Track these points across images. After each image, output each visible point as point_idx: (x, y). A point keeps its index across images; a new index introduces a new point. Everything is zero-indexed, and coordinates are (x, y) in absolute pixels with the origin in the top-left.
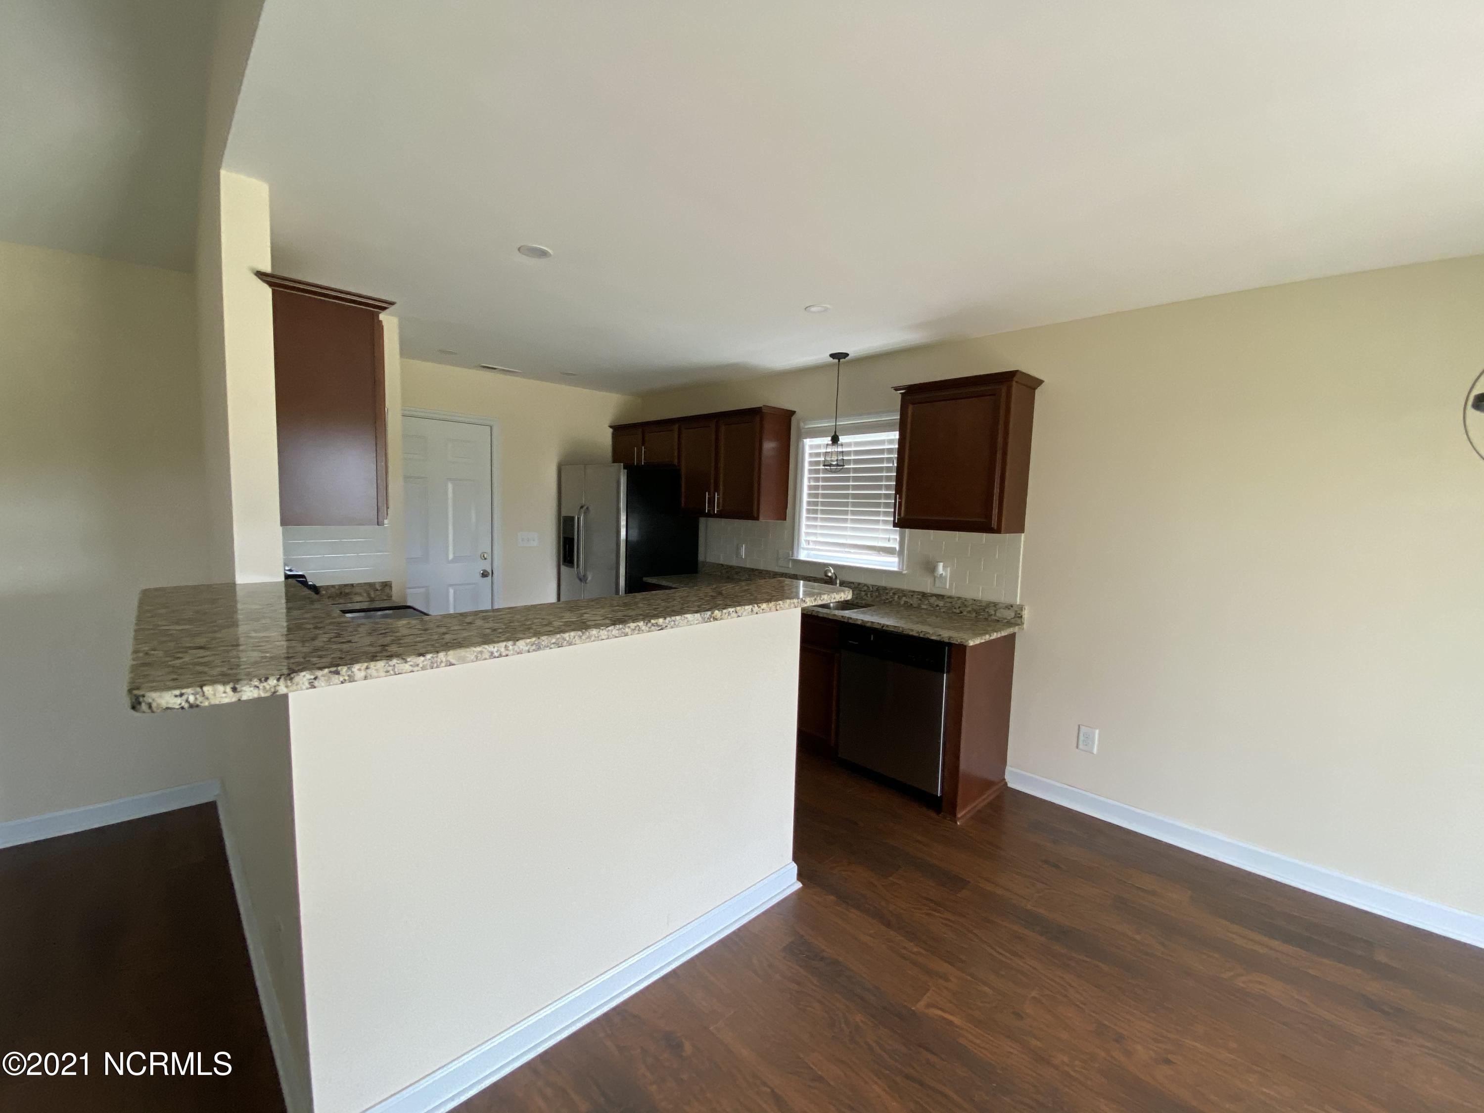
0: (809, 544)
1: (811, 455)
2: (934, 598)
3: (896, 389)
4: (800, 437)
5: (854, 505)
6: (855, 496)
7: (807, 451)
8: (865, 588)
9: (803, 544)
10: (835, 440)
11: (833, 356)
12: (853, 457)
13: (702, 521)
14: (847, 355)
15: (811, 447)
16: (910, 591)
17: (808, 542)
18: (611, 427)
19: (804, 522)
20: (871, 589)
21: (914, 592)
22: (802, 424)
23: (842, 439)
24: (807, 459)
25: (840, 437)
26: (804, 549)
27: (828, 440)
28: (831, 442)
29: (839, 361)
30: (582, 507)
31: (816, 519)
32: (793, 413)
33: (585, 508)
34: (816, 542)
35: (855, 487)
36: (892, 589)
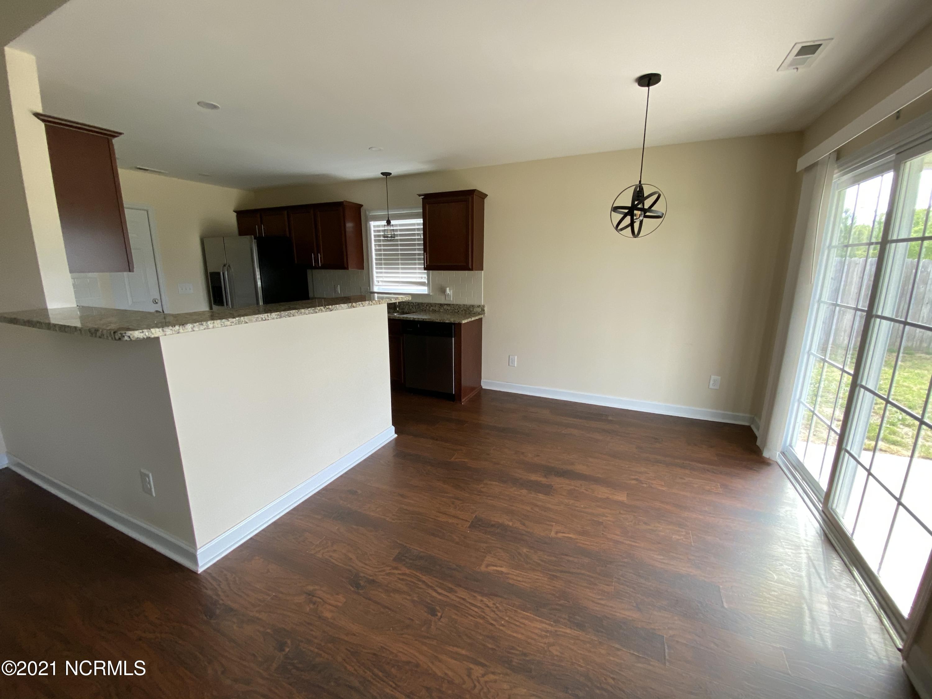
0: (379, 282)
1: (375, 231)
2: (446, 306)
3: (420, 195)
4: (367, 221)
5: (402, 259)
6: (402, 255)
7: (372, 229)
8: (412, 304)
9: (376, 283)
10: (389, 222)
11: (382, 174)
12: (399, 233)
13: (309, 272)
14: (391, 174)
15: (374, 226)
16: (434, 304)
17: (378, 282)
18: (235, 211)
19: (375, 270)
20: (415, 304)
21: (436, 304)
22: (367, 213)
23: (393, 222)
24: (373, 234)
25: (391, 221)
26: (376, 285)
27: (384, 223)
28: (386, 224)
29: (386, 177)
30: (225, 266)
31: (381, 268)
32: (363, 205)
33: (227, 266)
34: (382, 281)
35: (401, 250)
36: (425, 303)
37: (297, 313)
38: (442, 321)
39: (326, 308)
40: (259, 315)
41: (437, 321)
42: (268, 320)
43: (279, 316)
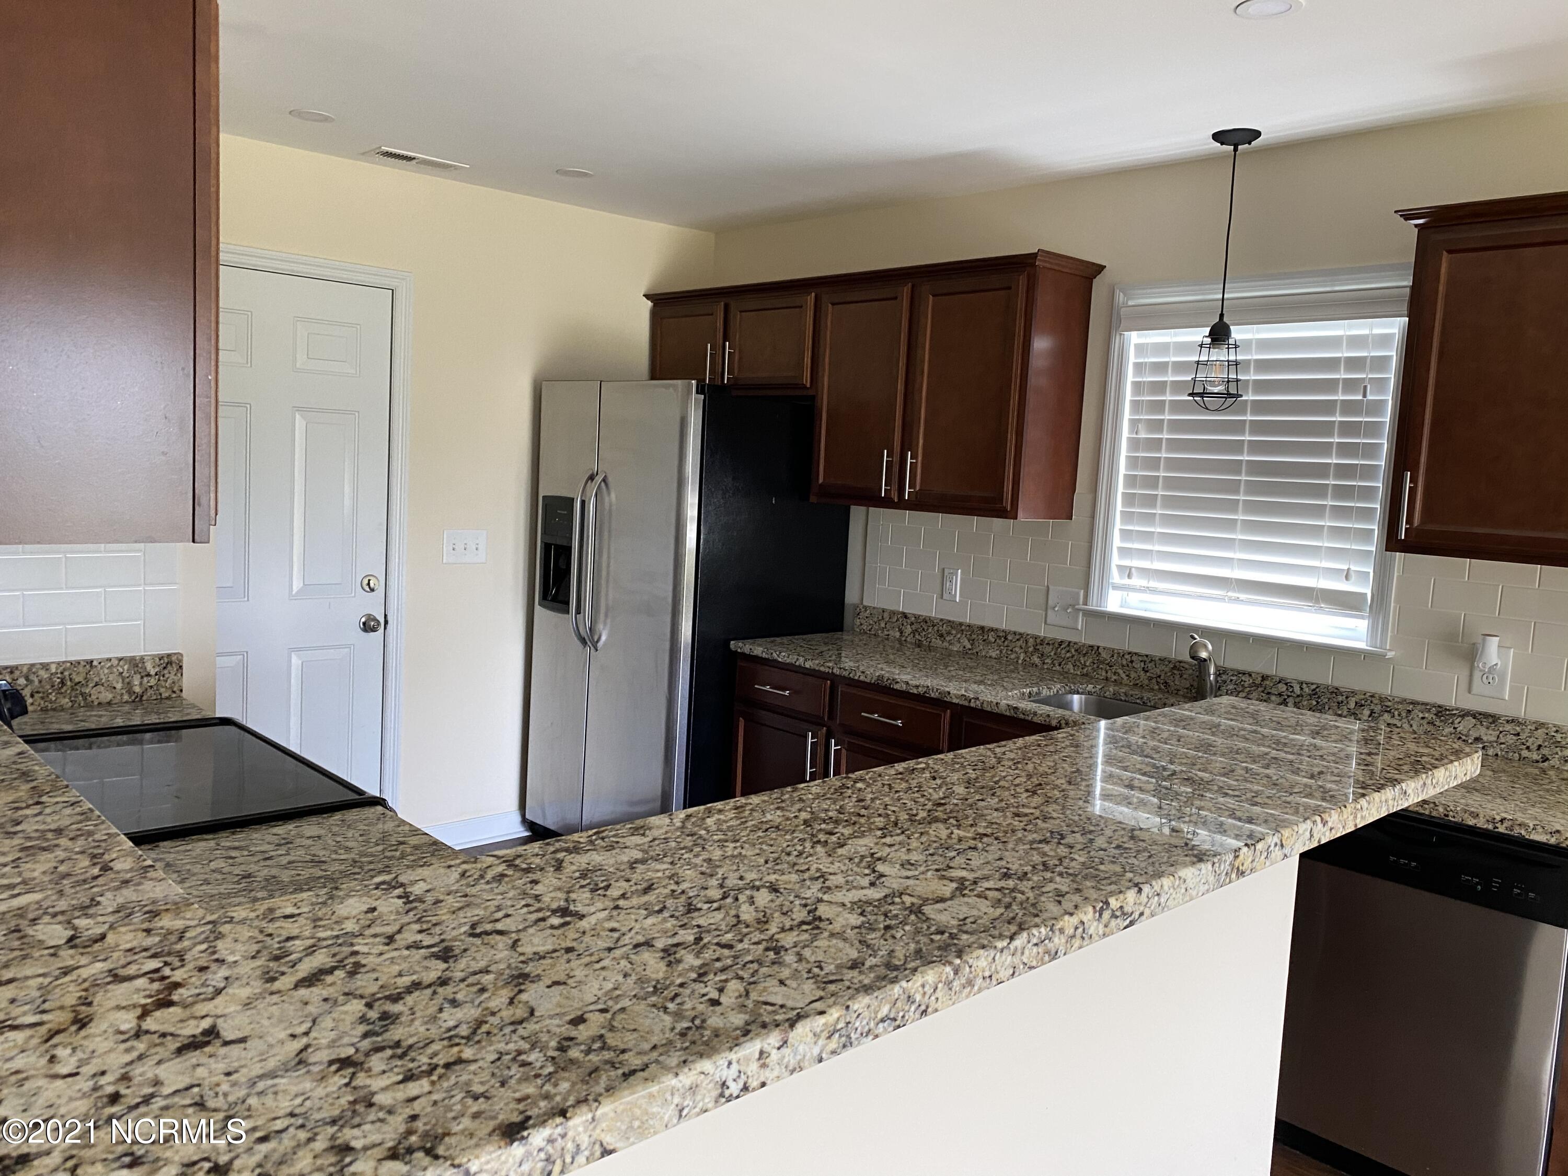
0: (1129, 576)
1: (1139, 367)
2: (1470, 721)
3: (1408, 215)
4: (1114, 324)
5: (1253, 488)
6: (1256, 468)
7: (1132, 358)
8: (1282, 688)
9: (1116, 577)
10: (1219, 334)
11: (1219, 137)
12: (1252, 376)
13: (857, 513)
14: (1257, 134)
15: (1140, 348)
16: (1403, 701)
17: (1128, 572)
18: (647, 296)
19: (1118, 525)
20: (1297, 690)
21: (1414, 703)
22: (1120, 297)
23: (1238, 333)
24: (1130, 377)
25: (1232, 327)
26: (1116, 587)
27: (1201, 334)
28: (1209, 340)
29: (1235, 150)
30: (591, 478)
31: (1149, 518)
32: (1101, 268)
33: (599, 479)
34: (1144, 571)
35: (1255, 447)
36: (1354, 693)
37: (949, 984)
38: (1502, 829)
39: (1106, 915)
40: (706, 1065)
41: (1471, 822)
42: (763, 1085)
43: (833, 1044)
